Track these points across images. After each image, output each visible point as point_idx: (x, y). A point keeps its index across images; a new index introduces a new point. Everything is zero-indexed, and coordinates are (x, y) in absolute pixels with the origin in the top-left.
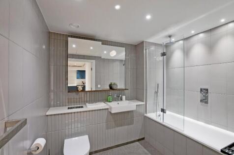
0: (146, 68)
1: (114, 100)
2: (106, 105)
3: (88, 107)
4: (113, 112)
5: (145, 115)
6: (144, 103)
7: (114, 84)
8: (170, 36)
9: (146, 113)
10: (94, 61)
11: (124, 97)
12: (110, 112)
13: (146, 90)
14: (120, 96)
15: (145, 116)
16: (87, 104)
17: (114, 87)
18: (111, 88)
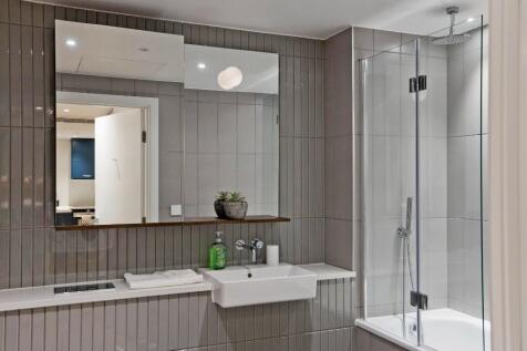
0: (360, 134)
1: (234, 260)
2: (200, 277)
3: (133, 285)
4: (227, 303)
5: (358, 321)
6: (353, 274)
7: (235, 198)
8: (452, 11)
9: (362, 316)
10: (154, 102)
11: (273, 251)
12: (217, 305)
13: (361, 221)
14: (260, 244)
15: (359, 328)
16: (128, 276)
17: (234, 210)
18: (222, 212)
